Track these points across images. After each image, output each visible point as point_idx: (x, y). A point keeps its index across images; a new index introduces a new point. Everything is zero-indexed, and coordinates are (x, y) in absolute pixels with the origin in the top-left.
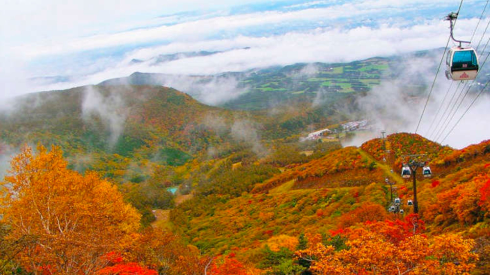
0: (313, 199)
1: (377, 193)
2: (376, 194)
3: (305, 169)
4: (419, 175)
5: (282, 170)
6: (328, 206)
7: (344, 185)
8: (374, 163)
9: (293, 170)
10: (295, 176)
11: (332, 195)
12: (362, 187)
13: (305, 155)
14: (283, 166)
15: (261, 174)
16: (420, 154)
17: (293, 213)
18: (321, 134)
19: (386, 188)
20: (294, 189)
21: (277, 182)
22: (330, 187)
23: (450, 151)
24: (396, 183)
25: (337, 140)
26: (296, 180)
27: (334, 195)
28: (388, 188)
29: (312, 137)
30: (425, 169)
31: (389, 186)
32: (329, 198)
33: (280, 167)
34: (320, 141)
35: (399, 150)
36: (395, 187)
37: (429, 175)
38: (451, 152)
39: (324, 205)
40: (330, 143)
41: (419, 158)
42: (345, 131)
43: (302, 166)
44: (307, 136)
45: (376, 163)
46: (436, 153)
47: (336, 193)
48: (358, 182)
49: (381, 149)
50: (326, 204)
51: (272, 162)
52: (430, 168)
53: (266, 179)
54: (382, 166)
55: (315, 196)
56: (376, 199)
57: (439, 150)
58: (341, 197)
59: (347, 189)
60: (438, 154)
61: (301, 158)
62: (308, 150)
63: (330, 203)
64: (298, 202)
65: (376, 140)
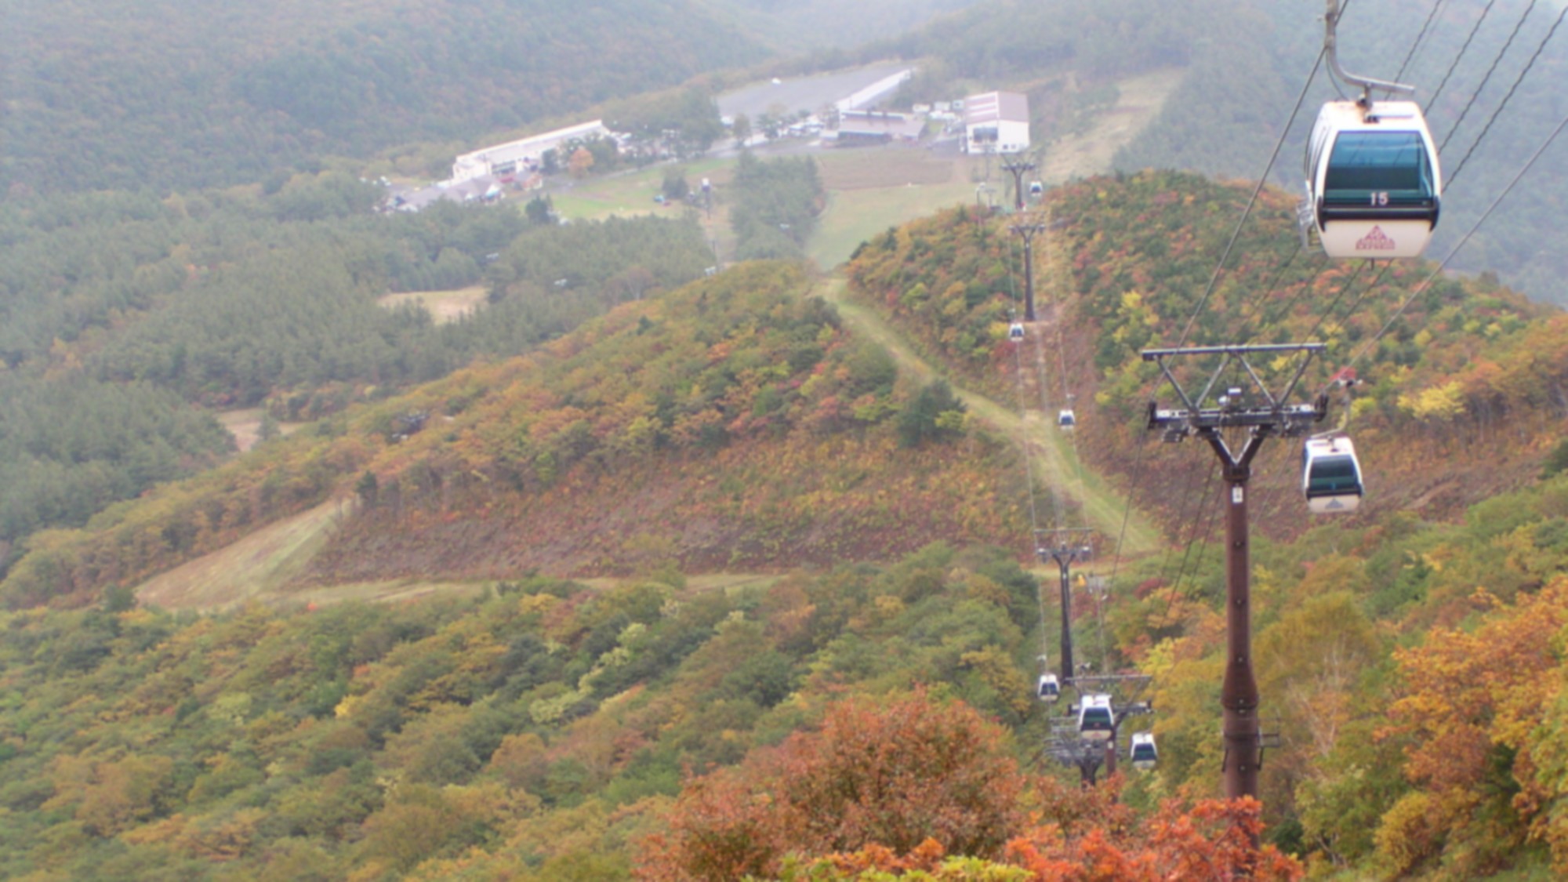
0: (478, 656)
1: (954, 618)
2: (952, 630)
3: (414, 428)
4: (1275, 495)
5: (244, 428)
6: (585, 710)
7: (713, 560)
8: (940, 390)
9: (325, 431)
10: (343, 479)
11: (617, 627)
12: (844, 571)
13: (421, 319)
14: (254, 400)
15: (78, 458)
16: (1283, 337)
17: (322, 765)
18: (548, 156)
19: (1028, 587)
20: (329, 581)
21: (202, 519)
22: (601, 572)
23: (1507, 317)
24: (1101, 547)
25: (671, 212)
26: (345, 506)
27: (634, 628)
28: (1046, 582)
29: (481, 184)
30: (1317, 449)
31: (1053, 573)
32: (596, 653)
33: (230, 403)
34: (540, 211)
35: (1131, 299)
36: (1089, 576)
37: (1349, 502)
38: (1511, 328)
39: (556, 707)
40: (617, 230)
41: (1279, 364)
42: (732, 141)
43: (393, 402)
44: (442, 169)
45: (956, 393)
46: (1405, 336)
47: (650, 614)
48: (815, 539)
49: (998, 288)
50: (571, 697)
51: (167, 360)
52: (1357, 443)
53: (117, 491)
54: (999, 418)
55: (497, 631)
56: (955, 672)
57: (1434, 307)
58: (689, 642)
59: (729, 584)
60: (1421, 338)
61: (389, 338)
62: (451, 282)
63: (603, 689)
64: (360, 677)
65: (962, 216)
